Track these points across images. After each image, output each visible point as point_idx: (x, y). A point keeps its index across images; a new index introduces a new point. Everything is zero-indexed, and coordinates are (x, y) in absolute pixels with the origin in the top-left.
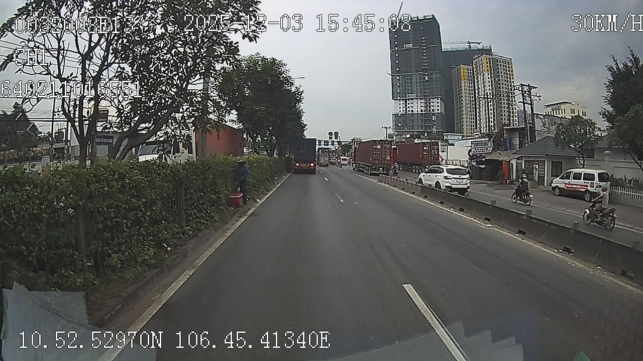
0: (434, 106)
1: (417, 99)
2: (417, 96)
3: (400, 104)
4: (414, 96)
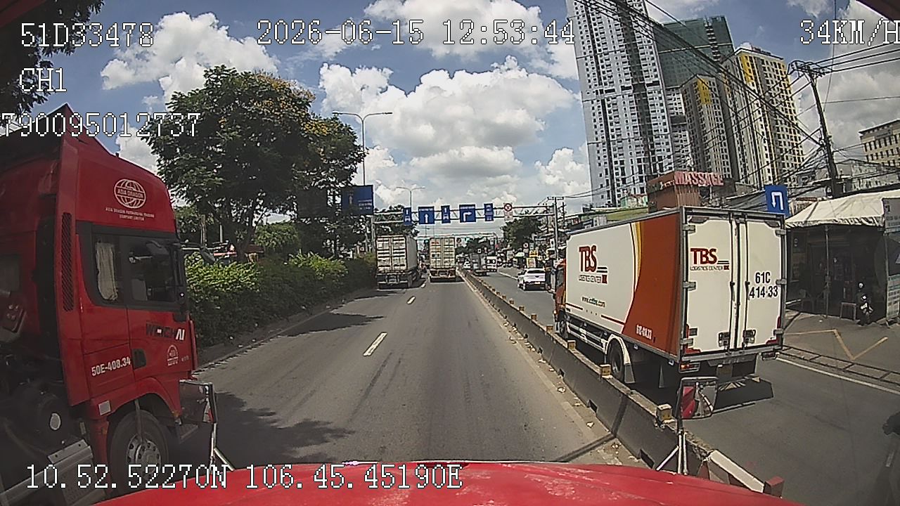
0: (660, 150)
1: (630, 140)
3: (598, 152)
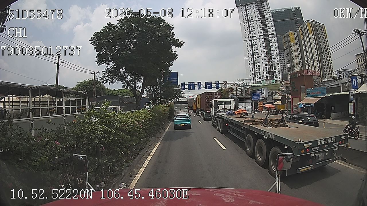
1: (262, 56)
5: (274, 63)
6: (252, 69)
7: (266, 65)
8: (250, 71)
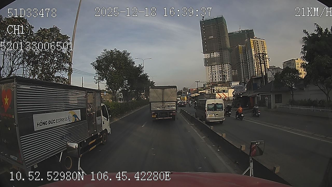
1: (217, 65)
2: (217, 63)
4: (216, 63)
5: (225, 69)
6: (211, 73)
7: (220, 71)
8: (209, 75)
